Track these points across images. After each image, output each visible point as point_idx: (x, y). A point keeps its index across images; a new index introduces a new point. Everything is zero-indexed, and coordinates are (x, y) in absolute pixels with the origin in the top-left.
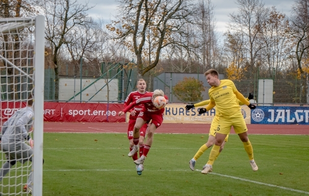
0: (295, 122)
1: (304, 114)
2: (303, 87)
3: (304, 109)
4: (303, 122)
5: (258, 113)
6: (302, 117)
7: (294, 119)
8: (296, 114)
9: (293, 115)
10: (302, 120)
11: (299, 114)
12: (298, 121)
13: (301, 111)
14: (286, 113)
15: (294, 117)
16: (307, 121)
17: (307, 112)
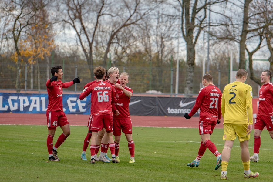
0: (9, 110)
1: (18, 101)
2: (20, 71)
3: (18, 95)
4: (18, 111)
6: (16, 104)
7: (7, 107)
8: (9, 100)
9: (6, 102)
10: (16, 107)
11: (13, 101)
12: (12, 109)
13: (15, 98)
15: (8, 104)
16: (22, 109)
17: (21, 99)
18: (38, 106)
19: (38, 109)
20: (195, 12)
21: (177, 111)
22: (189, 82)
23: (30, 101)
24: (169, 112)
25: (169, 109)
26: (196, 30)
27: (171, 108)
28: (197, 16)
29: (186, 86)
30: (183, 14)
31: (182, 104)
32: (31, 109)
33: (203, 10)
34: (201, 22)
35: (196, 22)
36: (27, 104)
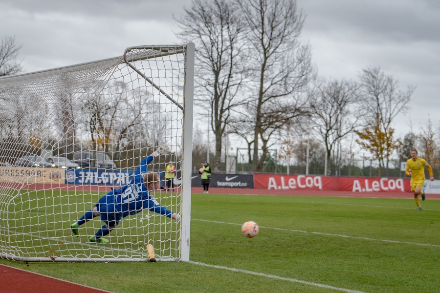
0: (102, 183)
1: (109, 176)
4: (108, 183)
5: (71, 175)
6: (107, 178)
7: (100, 180)
8: (102, 175)
9: (100, 177)
10: (107, 181)
11: (105, 176)
12: (104, 182)
13: (107, 174)
14: (94, 175)
16: (111, 182)
17: (111, 174)
18: (123, 180)
19: (123, 182)
20: (222, 111)
21: (224, 184)
22: (217, 163)
23: (118, 176)
24: (218, 185)
25: (218, 182)
26: (223, 124)
27: (220, 182)
28: (224, 114)
29: (215, 167)
30: (212, 113)
31: (227, 179)
32: (118, 182)
33: (227, 111)
34: (226, 119)
35: (223, 119)
36: (115, 178)
